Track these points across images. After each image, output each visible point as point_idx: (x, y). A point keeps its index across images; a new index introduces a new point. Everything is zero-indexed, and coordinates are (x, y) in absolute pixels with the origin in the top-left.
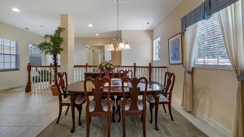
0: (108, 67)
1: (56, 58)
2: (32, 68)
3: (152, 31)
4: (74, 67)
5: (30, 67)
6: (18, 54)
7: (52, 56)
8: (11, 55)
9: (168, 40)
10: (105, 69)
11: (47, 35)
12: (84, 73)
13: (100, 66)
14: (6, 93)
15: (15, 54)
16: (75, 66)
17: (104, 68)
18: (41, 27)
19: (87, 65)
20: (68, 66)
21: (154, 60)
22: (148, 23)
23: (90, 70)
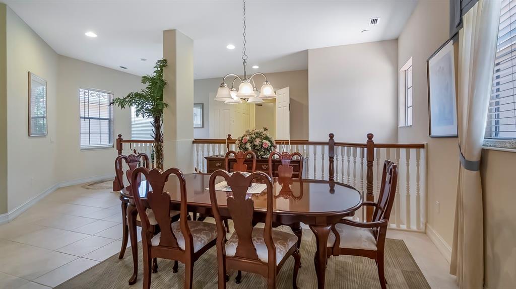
0: (256, 143)
1: (159, 125)
2: (123, 143)
3: (396, 40)
4: (194, 142)
5: (120, 141)
6: (112, 118)
7: (152, 119)
8: (100, 119)
9: (428, 62)
10: (250, 148)
11: (145, 77)
12: (207, 156)
13: (241, 141)
14: (87, 188)
15: (107, 118)
16: (195, 139)
17: (248, 146)
18: (142, 61)
19: (229, 139)
20: (179, 140)
21: (402, 124)
22: (374, 21)
23: (220, 151)
